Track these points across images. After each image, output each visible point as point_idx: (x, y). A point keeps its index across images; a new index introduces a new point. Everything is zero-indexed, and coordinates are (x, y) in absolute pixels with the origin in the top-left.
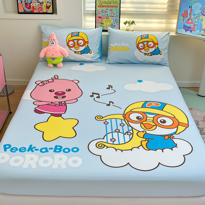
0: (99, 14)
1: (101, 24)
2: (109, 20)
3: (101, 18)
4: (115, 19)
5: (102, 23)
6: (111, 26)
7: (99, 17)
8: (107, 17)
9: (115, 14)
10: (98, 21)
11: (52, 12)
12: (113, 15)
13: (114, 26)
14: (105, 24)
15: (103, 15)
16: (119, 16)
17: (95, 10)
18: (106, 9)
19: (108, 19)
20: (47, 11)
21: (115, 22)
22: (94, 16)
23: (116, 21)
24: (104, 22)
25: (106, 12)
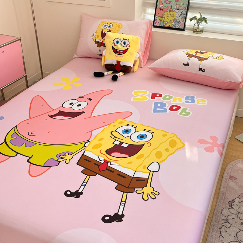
0: (161, 5)
1: (161, 18)
3: (163, 10)
6: (173, 21)
7: (160, 9)
8: (170, 10)
10: (158, 14)
13: (178, 22)
19: (171, 13)
24: (165, 16)
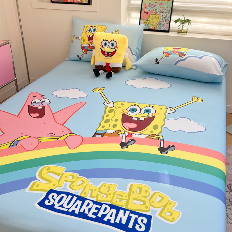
0: (146, 9)
1: (147, 22)
2: (157, 16)
3: (148, 13)
4: (165, 16)
5: (148, 20)
6: (158, 24)
7: (145, 13)
8: (155, 13)
9: (165, 10)
10: (143, 17)
11: (87, 2)
12: (162, 10)
13: (163, 25)
14: (151, 21)
15: (150, 10)
16: (171, 11)
17: (141, 3)
18: (155, 3)
19: (155, 16)
20: (82, 1)
21: (164, 19)
22: (139, 11)
23: (166, 18)
24: (150, 19)
25: (155, 6)
